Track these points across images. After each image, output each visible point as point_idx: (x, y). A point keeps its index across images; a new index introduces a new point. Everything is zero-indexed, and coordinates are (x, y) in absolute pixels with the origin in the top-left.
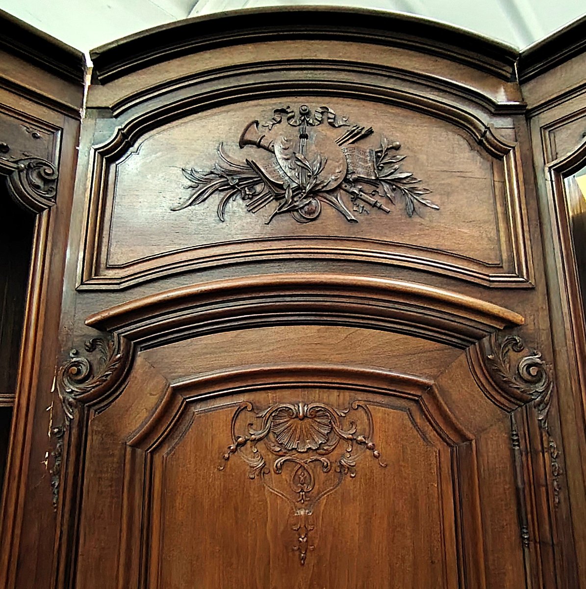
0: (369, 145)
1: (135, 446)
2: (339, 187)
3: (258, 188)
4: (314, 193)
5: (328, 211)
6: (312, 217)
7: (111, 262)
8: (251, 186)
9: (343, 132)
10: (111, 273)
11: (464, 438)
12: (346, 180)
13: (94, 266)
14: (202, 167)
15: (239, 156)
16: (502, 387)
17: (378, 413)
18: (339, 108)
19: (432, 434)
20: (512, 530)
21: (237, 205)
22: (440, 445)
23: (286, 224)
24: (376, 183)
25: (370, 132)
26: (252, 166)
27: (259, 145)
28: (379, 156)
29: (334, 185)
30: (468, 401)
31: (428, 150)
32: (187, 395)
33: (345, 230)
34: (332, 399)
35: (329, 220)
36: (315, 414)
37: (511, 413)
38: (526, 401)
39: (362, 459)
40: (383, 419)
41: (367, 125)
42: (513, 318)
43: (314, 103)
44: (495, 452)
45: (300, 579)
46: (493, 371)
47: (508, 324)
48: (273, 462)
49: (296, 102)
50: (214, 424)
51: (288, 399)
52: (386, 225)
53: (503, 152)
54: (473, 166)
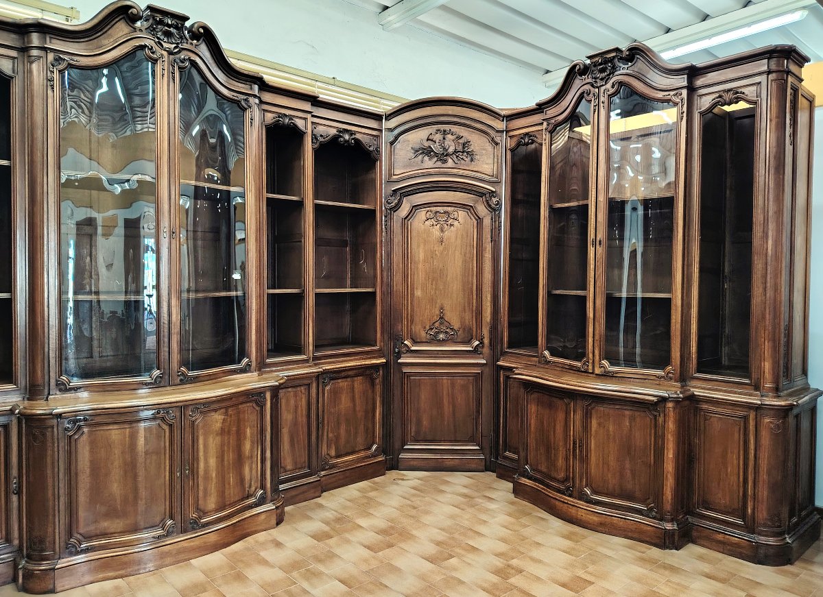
0: (461, 141)
1: (405, 218)
2: (453, 153)
3: (432, 154)
4: (446, 155)
5: (450, 160)
6: (446, 161)
7: (395, 173)
8: (430, 153)
9: (455, 137)
10: (395, 177)
11: (480, 218)
13: (390, 176)
14: (417, 147)
15: (427, 144)
16: (490, 206)
17: (460, 212)
18: (455, 129)
19: (473, 218)
20: (490, 239)
21: (426, 158)
22: (474, 220)
23: (439, 164)
24: (463, 152)
25: (462, 137)
26: (430, 147)
27: (432, 140)
28: (464, 144)
29: (451, 153)
30: (482, 210)
31: (478, 142)
32: (415, 208)
33: (454, 165)
34: (449, 209)
35: (450, 163)
36: (445, 212)
37: (491, 212)
38: (495, 210)
39: (456, 223)
40: (461, 214)
41: (461, 135)
42: (494, 190)
43: (447, 127)
44: (487, 222)
45: (441, 248)
46: (488, 203)
47: (492, 192)
48: (435, 223)
49: (442, 127)
50: (422, 214)
51: (439, 209)
52: (465, 164)
53: (497, 144)
54: (489, 147)
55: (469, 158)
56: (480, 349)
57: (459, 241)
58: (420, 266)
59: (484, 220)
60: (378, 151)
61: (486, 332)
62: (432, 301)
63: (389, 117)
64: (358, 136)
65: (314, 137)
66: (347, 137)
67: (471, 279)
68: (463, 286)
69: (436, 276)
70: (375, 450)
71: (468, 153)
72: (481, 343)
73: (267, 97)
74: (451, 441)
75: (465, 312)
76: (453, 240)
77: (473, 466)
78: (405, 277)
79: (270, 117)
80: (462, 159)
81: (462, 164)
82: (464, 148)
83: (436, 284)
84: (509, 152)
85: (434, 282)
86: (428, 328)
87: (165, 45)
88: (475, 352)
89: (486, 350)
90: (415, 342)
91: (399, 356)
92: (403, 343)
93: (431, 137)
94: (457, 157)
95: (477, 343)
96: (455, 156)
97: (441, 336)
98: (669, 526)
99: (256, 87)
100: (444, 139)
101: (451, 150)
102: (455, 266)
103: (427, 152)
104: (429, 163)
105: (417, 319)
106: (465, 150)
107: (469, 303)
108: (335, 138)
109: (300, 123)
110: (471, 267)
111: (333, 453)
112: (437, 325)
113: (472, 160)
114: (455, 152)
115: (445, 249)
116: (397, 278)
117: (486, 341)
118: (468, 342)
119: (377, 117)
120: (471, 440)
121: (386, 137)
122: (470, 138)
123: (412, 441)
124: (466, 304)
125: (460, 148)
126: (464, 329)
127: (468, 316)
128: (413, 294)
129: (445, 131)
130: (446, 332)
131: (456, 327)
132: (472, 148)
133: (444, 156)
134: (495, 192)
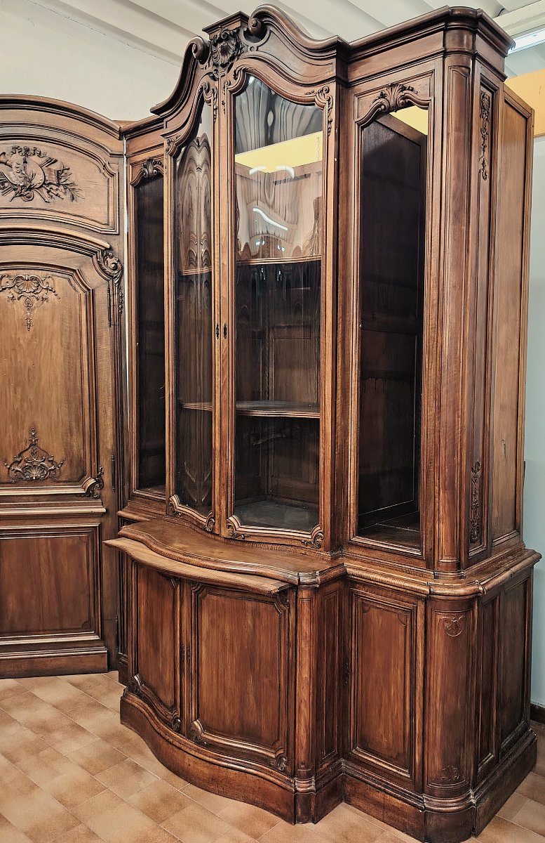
0: (55, 167)
2: (42, 186)
3: (6, 184)
4: (30, 189)
5: (37, 197)
6: (30, 198)
8: (3, 184)
9: (43, 160)
11: (89, 290)
12: (44, 183)
16: (103, 270)
17: (57, 279)
18: (43, 147)
19: (78, 288)
20: (107, 322)
22: (81, 292)
23: (19, 202)
24: (59, 185)
25: (56, 161)
26: (2, 174)
27: (6, 164)
28: (59, 174)
29: (38, 186)
30: (93, 277)
31: (81, 171)
33: (44, 206)
34: (39, 274)
35: (38, 201)
36: (32, 279)
37: (108, 281)
38: (114, 277)
39: (51, 296)
40: (59, 282)
41: (55, 157)
42: (108, 246)
43: (31, 144)
44: (101, 296)
45: (28, 335)
46: (100, 266)
47: (106, 249)
48: (16, 296)
49: (22, 144)
51: (22, 273)
52: (62, 204)
53: (112, 175)
54: (100, 180)
55: (69, 195)
56: (97, 491)
57: (57, 324)
59: (96, 293)
61: (106, 465)
62: (17, 419)
67: (79, 384)
68: (67, 394)
71: (66, 186)
72: (98, 482)
74: (55, 631)
75: (71, 435)
76: (48, 321)
77: (89, 664)
80: (57, 195)
81: (56, 204)
82: (59, 179)
83: (23, 390)
84: (131, 189)
85: (19, 390)
86: (11, 460)
88: (89, 494)
89: (107, 493)
93: (3, 158)
94: (48, 192)
95: (92, 481)
96: (45, 191)
97: (35, 473)
98: (302, 786)
100: (25, 162)
101: (38, 180)
102: (53, 363)
106: (60, 181)
107: (78, 422)
110: (78, 364)
112: (26, 455)
113: (73, 198)
114: (45, 183)
115: (34, 336)
117: (107, 478)
118: (79, 480)
120: (87, 627)
122: (68, 164)
124: (74, 424)
125: (53, 179)
126: (71, 461)
127: (76, 442)
129: (27, 150)
130: (42, 467)
131: (58, 459)
132: (72, 179)
133: (26, 190)
134: (111, 249)
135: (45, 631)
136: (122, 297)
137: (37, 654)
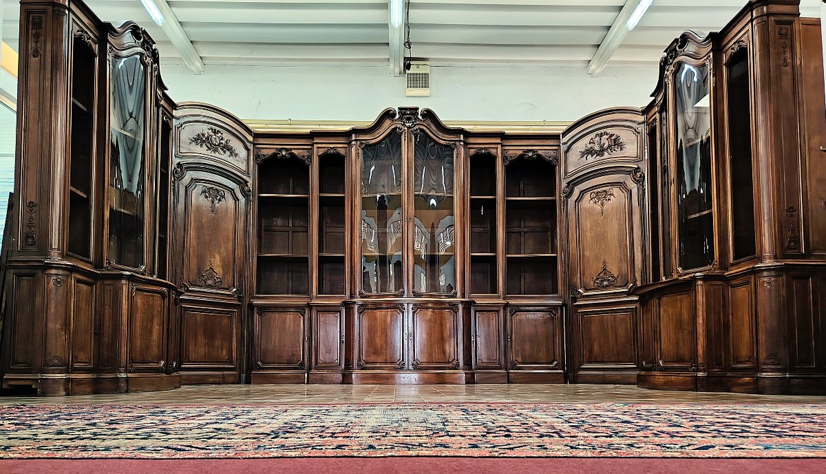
0: (613, 138)
1: (577, 200)
2: (607, 148)
4: (603, 151)
5: (606, 153)
6: (603, 155)
7: (569, 171)
8: (592, 152)
9: (608, 136)
10: (569, 174)
11: (629, 191)
13: (566, 174)
14: (583, 150)
15: (589, 146)
16: (635, 179)
17: (614, 189)
18: (609, 131)
19: (624, 191)
20: (637, 205)
21: (589, 156)
22: (625, 193)
23: (598, 158)
24: (615, 146)
25: (613, 135)
26: (591, 148)
27: (593, 143)
28: (615, 140)
30: (631, 184)
32: (583, 192)
33: (609, 156)
34: (607, 188)
35: (606, 155)
36: (604, 191)
37: (637, 184)
38: (640, 181)
39: (612, 197)
40: (616, 191)
41: (613, 133)
43: (603, 131)
44: (634, 191)
45: (602, 218)
46: (633, 177)
47: (636, 169)
48: (597, 201)
49: (599, 132)
50: (587, 196)
51: (599, 190)
52: (617, 153)
53: (639, 133)
54: (634, 137)
55: (619, 149)
56: (634, 290)
57: (614, 210)
58: (588, 233)
59: (632, 191)
60: (557, 159)
61: (638, 276)
62: (597, 258)
63: (565, 134)
64: (539, 152)
65: (504, 158)
66: (530, 154)
67: (625, 238)
68: (620, 243)
69: (600, 238)
70: (556, 365)
71: (618, 145)
72: (634, 285)
73: (472, 140)
75: (622, 264)
76: (611, 210)
77: (631, 380)
78: (579, 242)
79: (472, 152)
80: (614, 150)
81: (615, 154)
82: (615, 142)
83: (600, 245)
84: (647, 137)
85: (598, 244)
86: (595, 278)
87: (407, 125)
88: (630, 292)
90: (586, 290)
91: (575, 300)
92: (577, 291)
93: (592, 141)
95: (632, 285)
96: (609, 150)
97: (605, 283)
99: (462, 136)
100: (601, 139)
101: (606, 146)
102: (613, 229)
103: (589, 152)
104: (591, 159)
105: (587, 274)
106: (616, 143)
107: (624, 256)
108: (522, 156)
109: (493, 151)
110: (624, 228)
111: (520, 360)
112: (601, 275)
113: (621, 149)
114: (609, 146)
115: (605, 218)
116: (573, 245)
117: (638, 282)
118: (625, 285)
119: (556, 137)
120: (630, 361)
121: (563, 148)
122: (619, 134)
123: (587, 362)
124: (623, 258)
125: (613, 143)
126: (622, 275)
127: (624, 266)
128: (583, 255)
129: (601, 134)
130: (609, 280)
131: (616, 276)
132: (621, 141)
133: (601, 152)
134: (638, 168)
135: (611, 362)
136: (645, 189)
137: (607, 373)
